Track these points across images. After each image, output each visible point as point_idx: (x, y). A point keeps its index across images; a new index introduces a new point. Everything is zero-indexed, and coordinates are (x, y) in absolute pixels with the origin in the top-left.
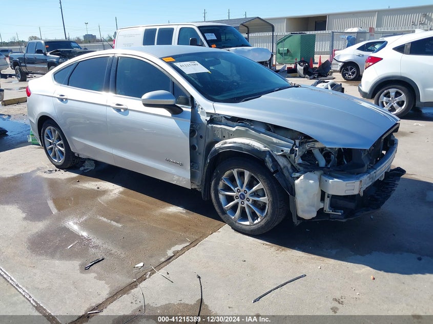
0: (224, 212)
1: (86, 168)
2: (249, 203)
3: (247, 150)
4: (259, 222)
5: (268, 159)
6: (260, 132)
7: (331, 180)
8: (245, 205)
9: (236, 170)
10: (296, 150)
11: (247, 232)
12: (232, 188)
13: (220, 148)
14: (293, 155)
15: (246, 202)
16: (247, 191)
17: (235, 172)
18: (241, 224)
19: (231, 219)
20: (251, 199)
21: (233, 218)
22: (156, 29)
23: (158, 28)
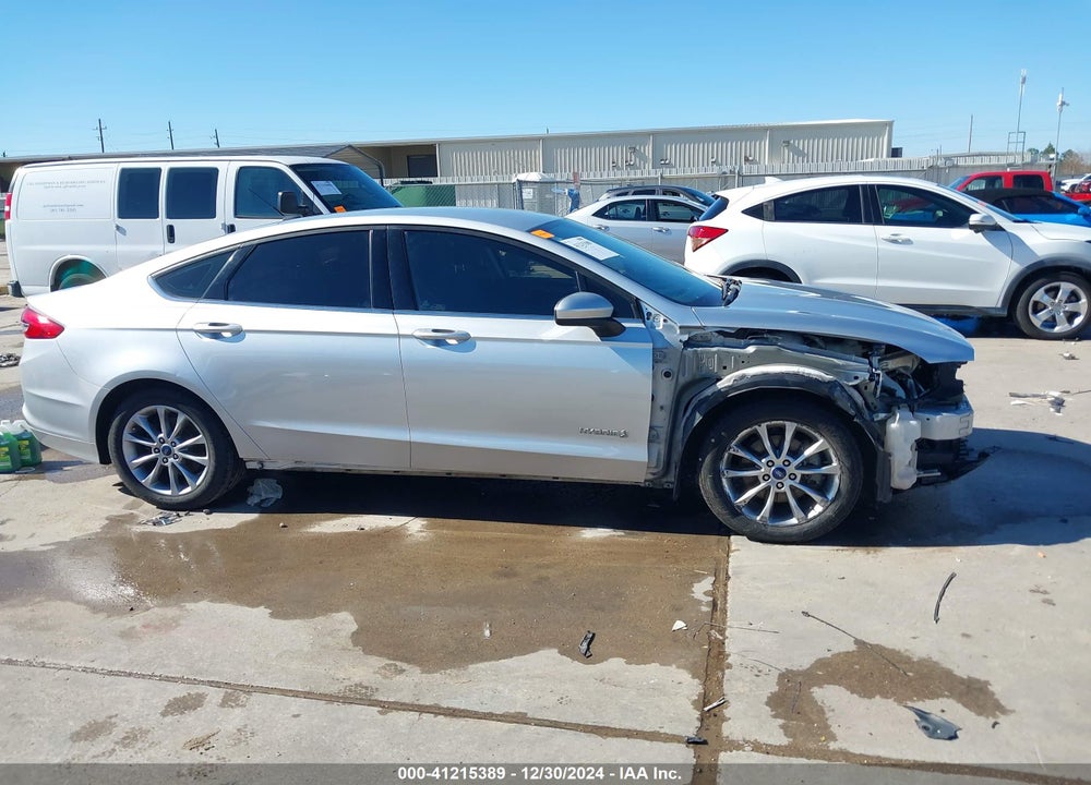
0: (735, 512)
1: (264, 496)
2: (796, 484)
3: (795, 384)
4: (820, 514)
5: (837, 394)
6: (803, 352)
7: (938, 417)
8: (785, 489)
9: (764, 425)
10: (878, 375)
11: (794, 539)
12: (755, 461)
13: (731, 388)
14: (874, 383)
15: (787, 482)
16: (790, 459)
17: (762, 430)
18: (777, 526)
19: (755, 522)
20: (799, 473)
21: (758, 518)
22: (158, 171)
23: (165, 167)
